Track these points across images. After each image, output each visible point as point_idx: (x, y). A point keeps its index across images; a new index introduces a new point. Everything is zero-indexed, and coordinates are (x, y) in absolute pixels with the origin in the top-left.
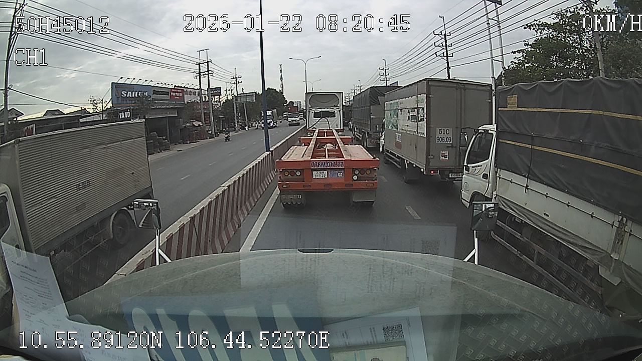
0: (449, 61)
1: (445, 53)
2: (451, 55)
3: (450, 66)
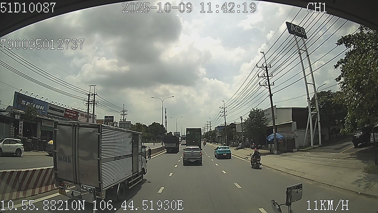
0: (271, 89)
1: (267, 83)
2: (273, 84)
3: (272, 93)
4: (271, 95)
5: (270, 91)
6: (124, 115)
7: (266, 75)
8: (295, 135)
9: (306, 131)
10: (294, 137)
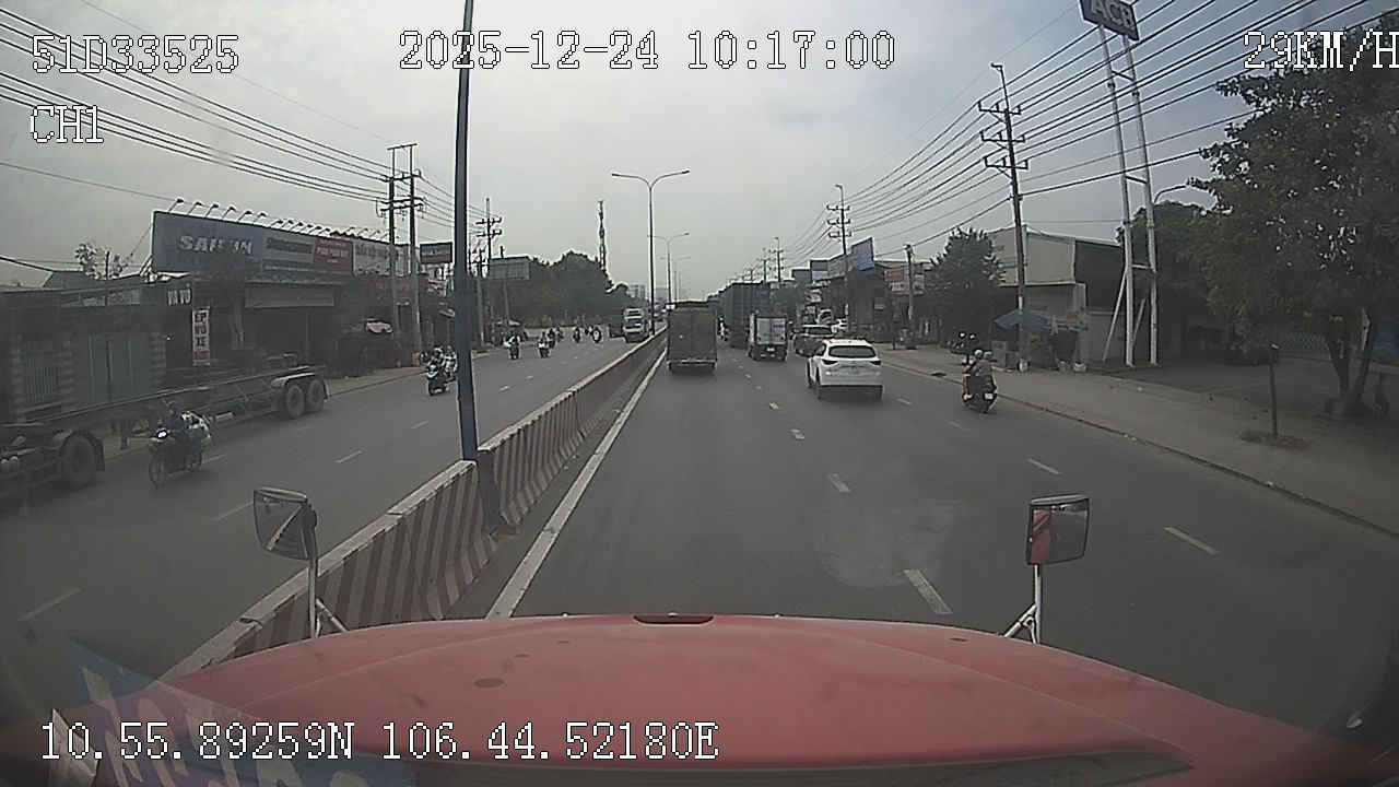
0: (1018, 180)
1: (1008, 160)
2: (1023, 165)
3: (1019, 193)
4: (1017, 198)
5: (1015, 184)
6: (490, 236)
7: (1005, 137)
8: (1081, 323)
9: (1113, 316)
10: (1077, 327)
